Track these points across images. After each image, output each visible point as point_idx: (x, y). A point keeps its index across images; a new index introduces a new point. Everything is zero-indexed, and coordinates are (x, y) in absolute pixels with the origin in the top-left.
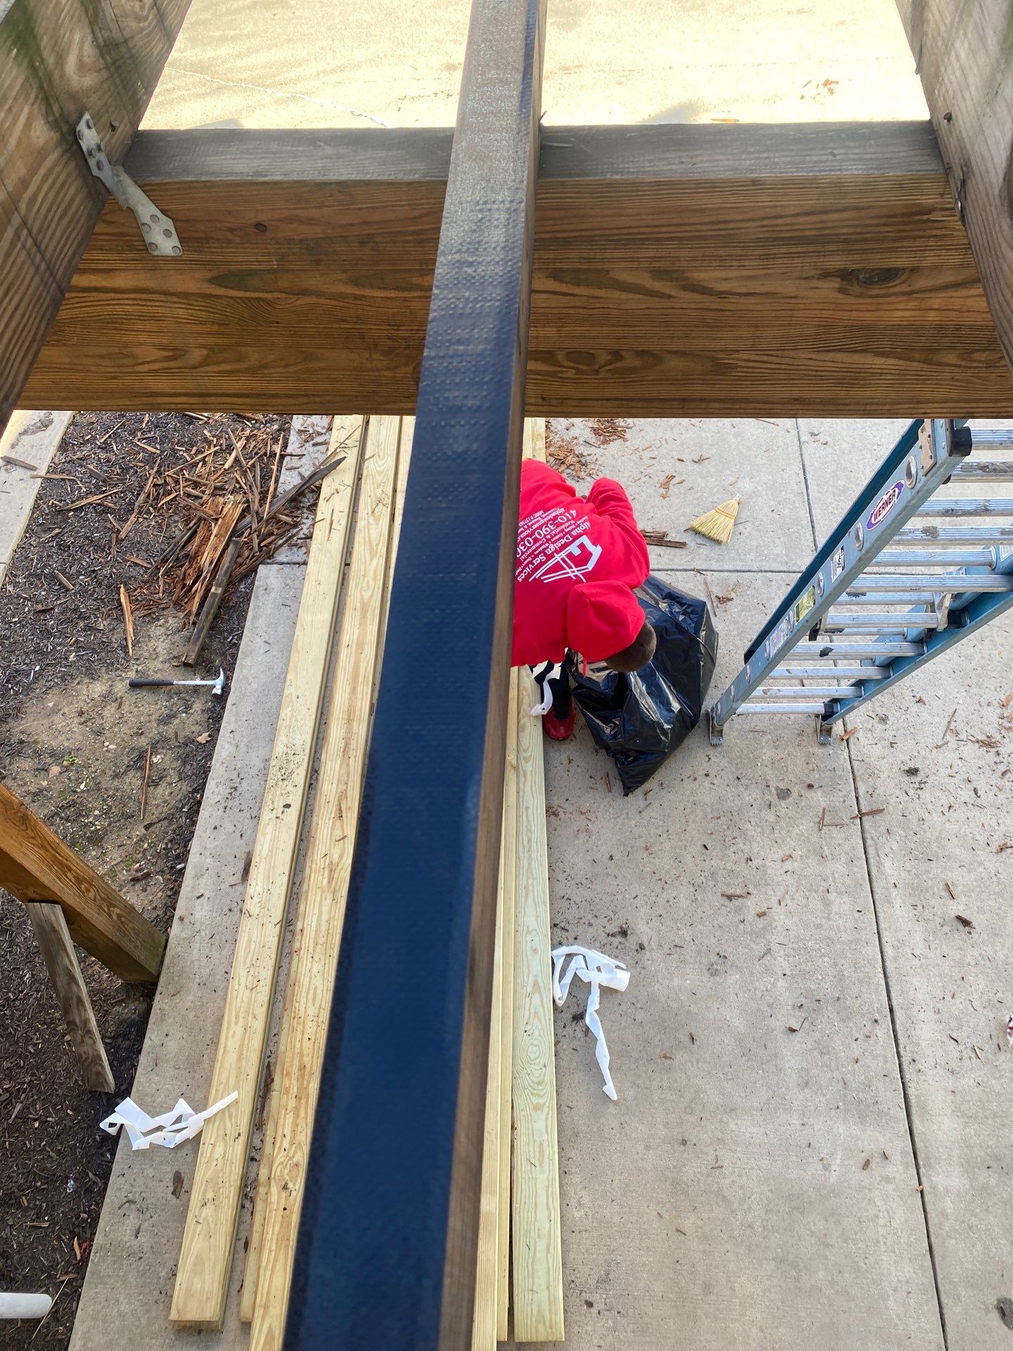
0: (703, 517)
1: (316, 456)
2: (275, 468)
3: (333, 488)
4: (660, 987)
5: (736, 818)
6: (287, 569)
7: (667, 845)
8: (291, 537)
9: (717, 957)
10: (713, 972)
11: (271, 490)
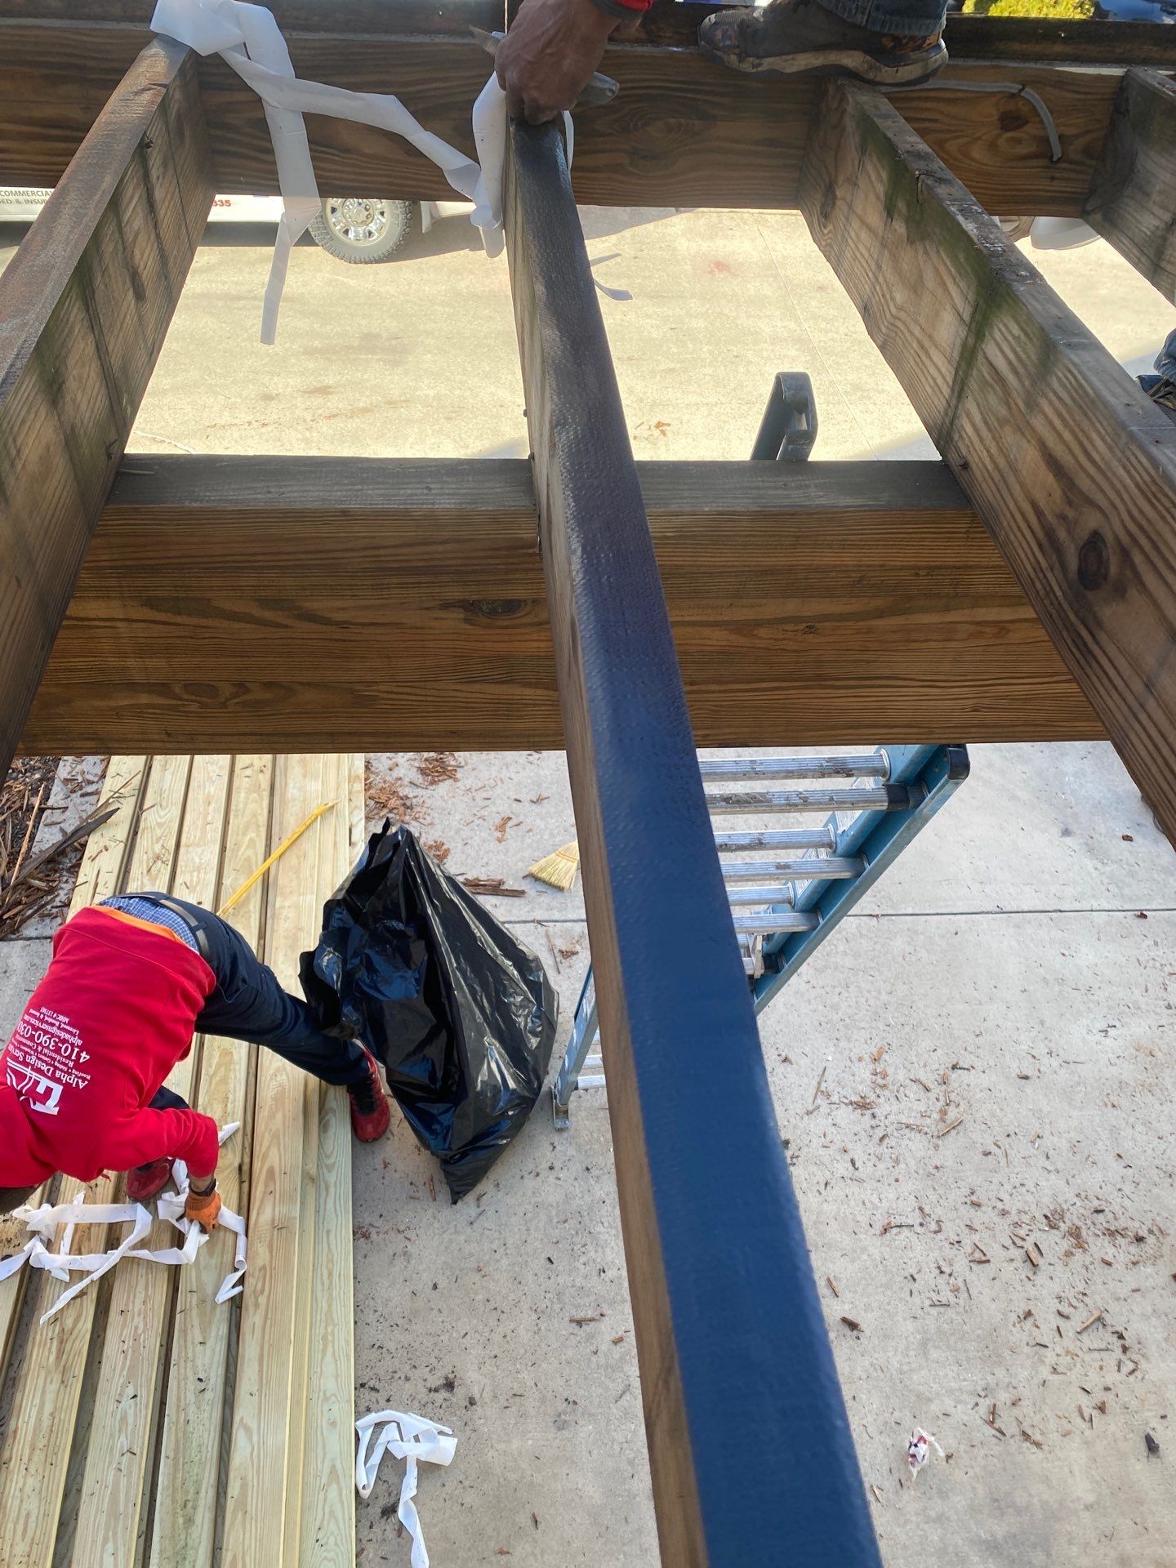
0: (542, 862)
1: (84, 808)
2: (31, 824)
3: (102, 845)
4: (496, 1455)
5: (586, 1219)
6: (35, 945)
7: (505, 1262)
8: (43, 906)
9: (565, 1404)
10: (560, 1425)
11: (23, 850)
